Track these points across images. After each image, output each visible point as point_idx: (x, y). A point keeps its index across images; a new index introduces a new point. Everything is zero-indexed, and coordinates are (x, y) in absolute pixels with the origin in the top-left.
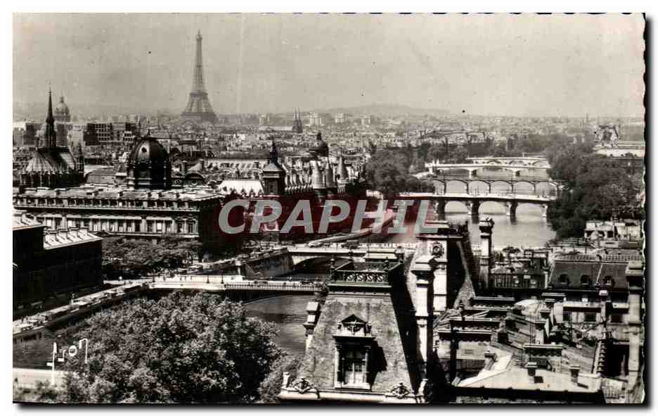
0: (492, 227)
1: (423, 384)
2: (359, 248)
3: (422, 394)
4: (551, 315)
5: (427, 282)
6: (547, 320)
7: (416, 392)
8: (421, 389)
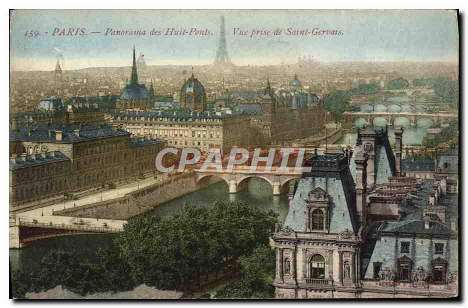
0: (402, 133)
1: (360, 230)
2: (320, 147)
3: (360, 236)
4: (439, 188)
5: (362, 167)
6: (437, 191)
7: (356, 235)
8: (359, 233)
